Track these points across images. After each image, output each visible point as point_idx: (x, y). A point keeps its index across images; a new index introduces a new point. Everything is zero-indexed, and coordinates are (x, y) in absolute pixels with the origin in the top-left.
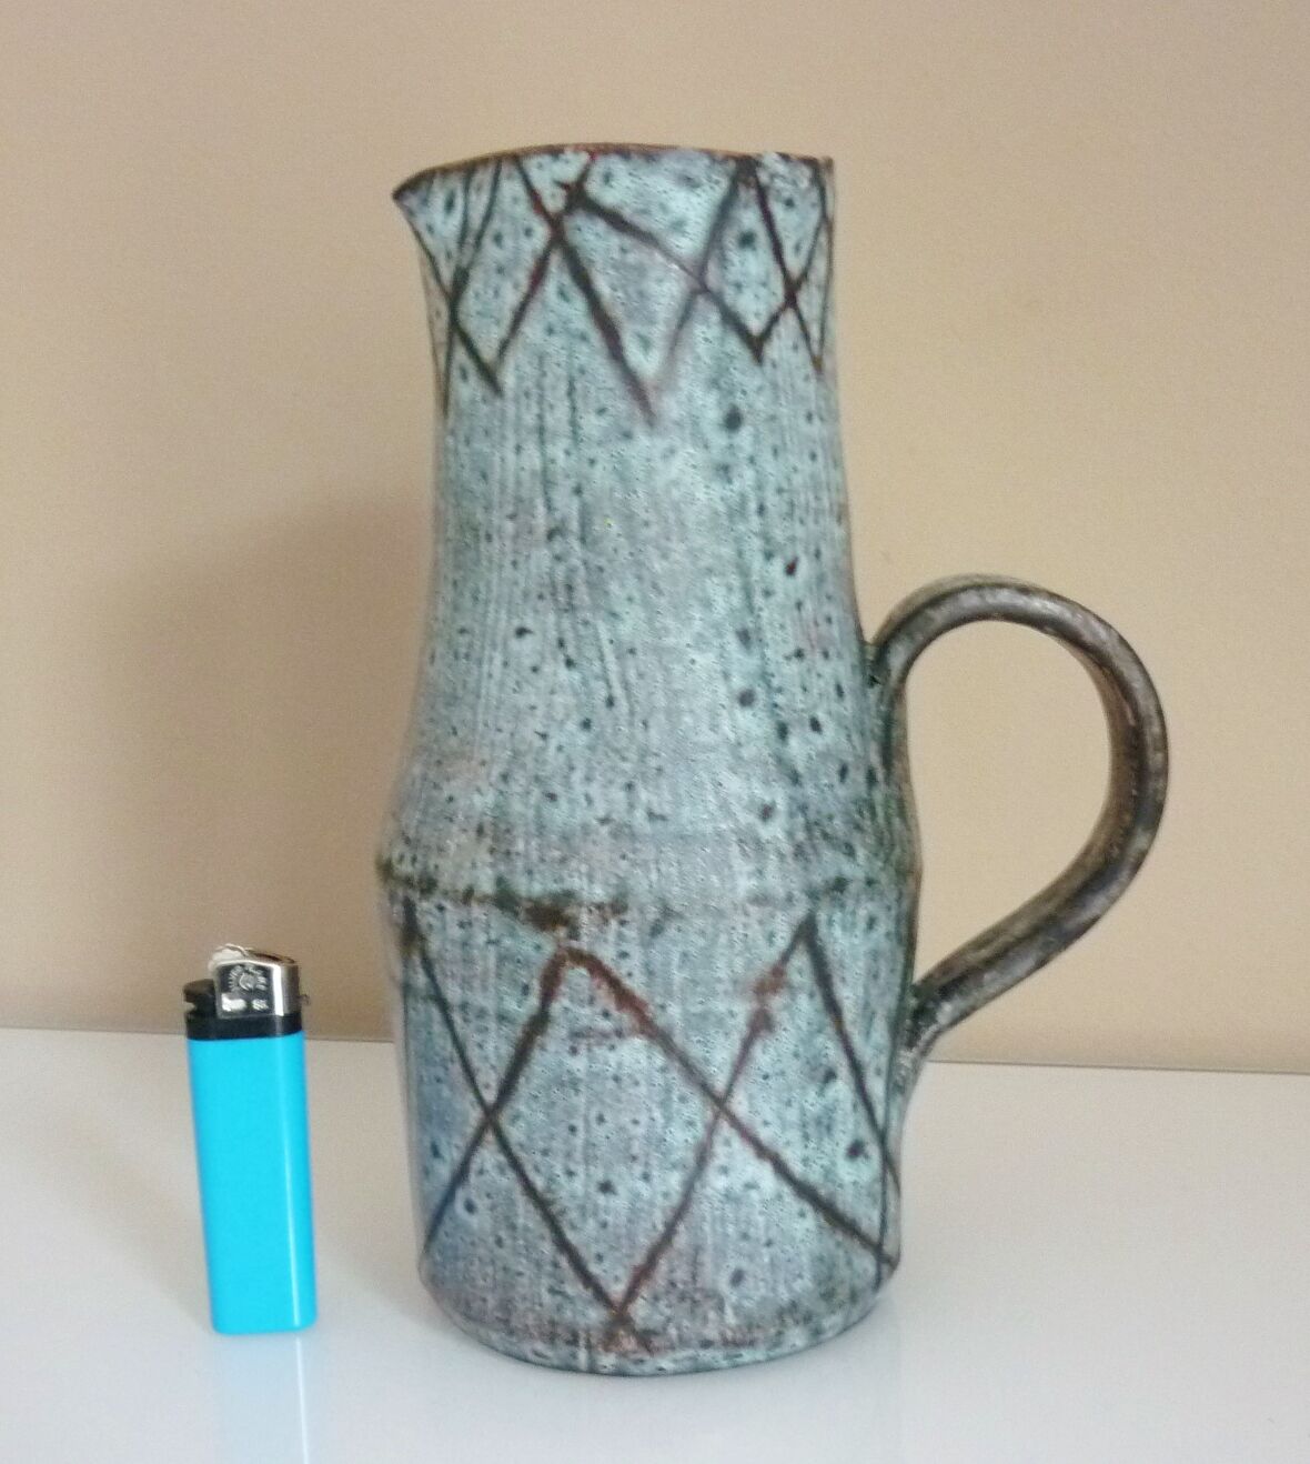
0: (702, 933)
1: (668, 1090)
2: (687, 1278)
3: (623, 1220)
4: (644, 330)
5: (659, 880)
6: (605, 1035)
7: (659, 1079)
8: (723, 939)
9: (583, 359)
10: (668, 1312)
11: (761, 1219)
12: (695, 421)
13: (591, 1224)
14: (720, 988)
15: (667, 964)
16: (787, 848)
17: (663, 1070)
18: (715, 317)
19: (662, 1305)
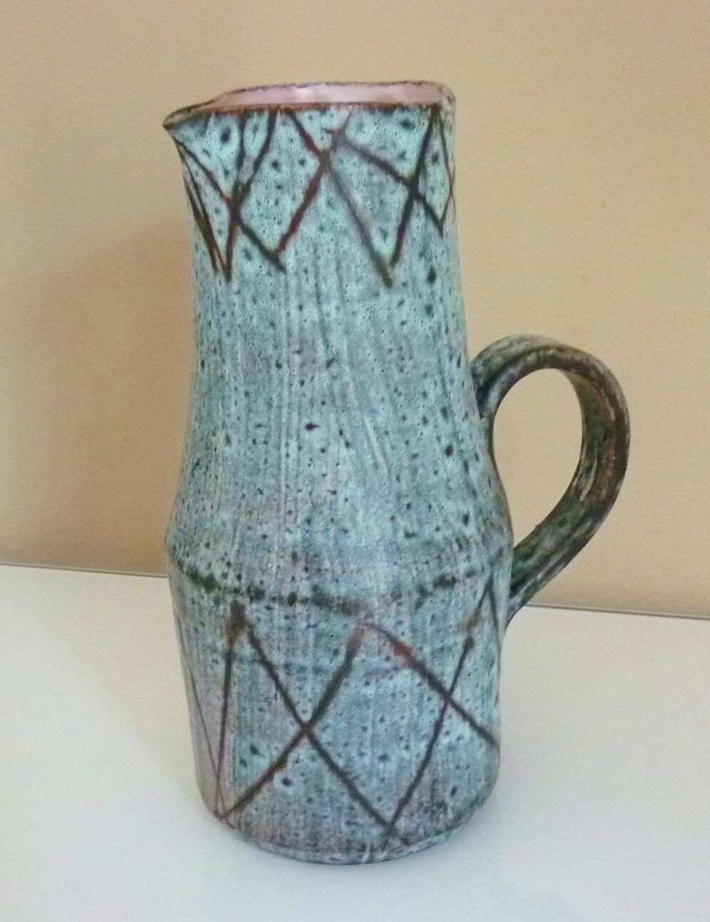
0: (443, 601)
1: (422, 696)
2: (429, 799)
3: (394, 775)
4: (384, 226)
5: (418, 574)
6: (387, 672)
7: (417, 690)
8: (453, 602)
9: (346, 247)
10: (419, 820)
11: (464, 755)
12: (414, 280)
13: (375, 782)
14: (451, 631)
15: (424, 623)
16: (479, 539)
17: (419, 685)
18: (422, 212)
19: (415, 817)
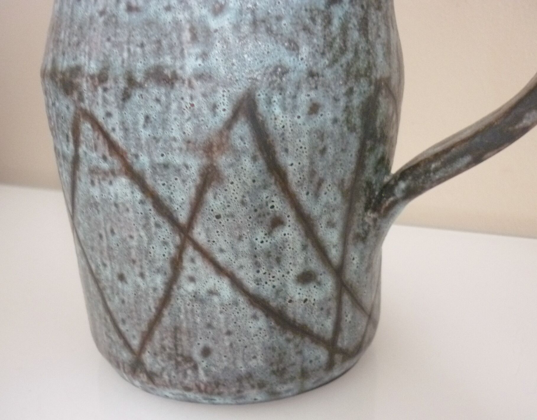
0: (158, 100)
1: (147, 218)
2: (171, 346)
3: (132, 301)
5: (129, 57)
6: (105, 173)
7: (140, 208)
8: (174, 106)
10: (163, 364)
11: (222, 316)
14: (175, 145)
15: (136, 123)
17: (142, 202)
19: (159, 358)
